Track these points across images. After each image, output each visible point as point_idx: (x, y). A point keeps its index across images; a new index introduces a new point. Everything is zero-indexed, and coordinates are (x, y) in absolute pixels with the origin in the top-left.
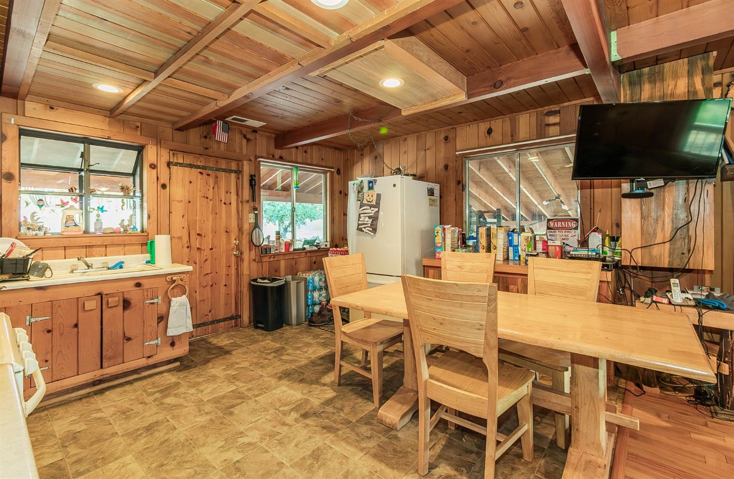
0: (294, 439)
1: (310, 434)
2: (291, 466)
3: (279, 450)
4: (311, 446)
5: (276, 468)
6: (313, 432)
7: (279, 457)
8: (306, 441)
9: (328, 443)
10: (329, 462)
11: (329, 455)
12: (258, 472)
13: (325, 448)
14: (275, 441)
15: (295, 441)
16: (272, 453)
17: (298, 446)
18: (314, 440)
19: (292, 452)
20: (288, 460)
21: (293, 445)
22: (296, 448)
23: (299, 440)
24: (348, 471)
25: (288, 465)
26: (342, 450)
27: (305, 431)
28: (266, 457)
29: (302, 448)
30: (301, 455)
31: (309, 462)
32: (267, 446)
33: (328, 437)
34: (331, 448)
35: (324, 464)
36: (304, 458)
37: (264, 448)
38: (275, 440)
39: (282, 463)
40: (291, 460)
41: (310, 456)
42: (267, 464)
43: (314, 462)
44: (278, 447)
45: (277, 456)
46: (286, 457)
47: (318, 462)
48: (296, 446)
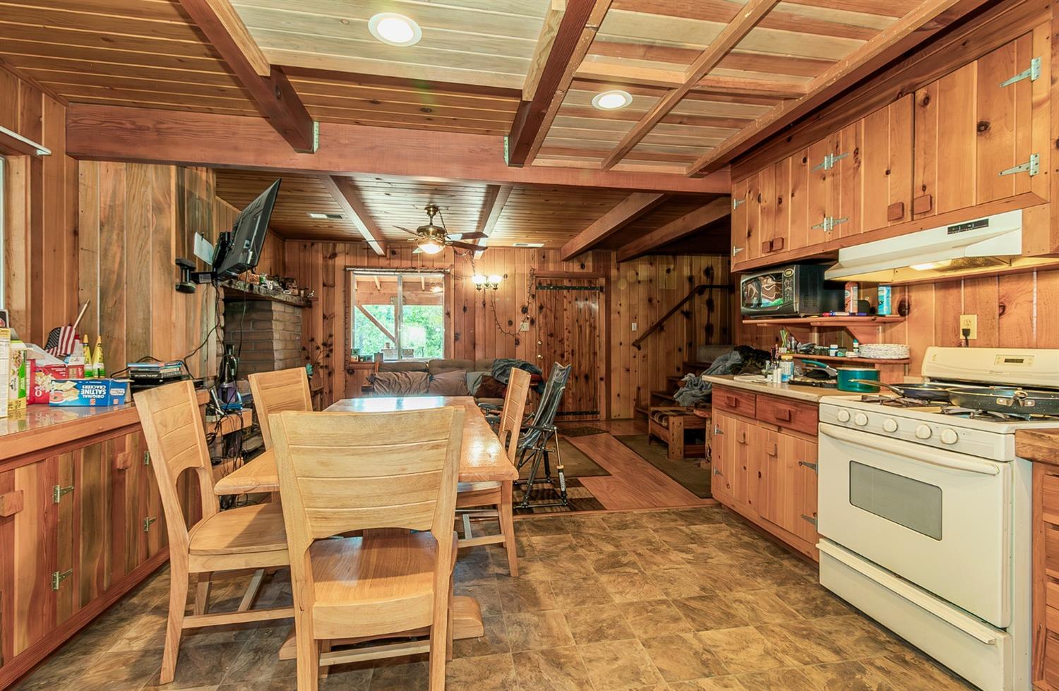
0: (614, 671)
1: (587, 666)
2: (634, 637)
3: (643, 665)
4: (597, 649)
5: (654, 643)
6: (580, 668)
7: (646, 655)
8: (599, 659)
9: (574, 641)
10: (589, 620)
11: (583, 628)
12: (678, 649)
13: (582, 637)
14: (644, 680)
15: (614, 667)
16: (654, 664)
17: (613, 657)
18: (588, 655)
19: (626, 653)
20: (634, 645)
21: (620, 662)
22: (618, 656)
23: (608, 664)
24: (575, 605)
25: (637, 640)
26: (564, 625)
27: (591, 674)
28: (664, 663)
29: (611, 651)
30: (616, 643)
31: (611, 631)
32: (658, 679)
33: (566, 649)
34: (574, 634)
35: (596, 621)
36: (615, 638)
37: (665, 678)
38: (644, 684)
39: (644, 645)
40: (632, 643)
41: (606, 638)
42: (664, 652)
43: (605, 628)
44: (642, 668)
45: (647, 657)
46: (636, 650)
47: (601, 627)
48: (616, 659)
